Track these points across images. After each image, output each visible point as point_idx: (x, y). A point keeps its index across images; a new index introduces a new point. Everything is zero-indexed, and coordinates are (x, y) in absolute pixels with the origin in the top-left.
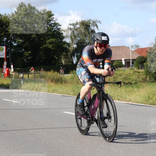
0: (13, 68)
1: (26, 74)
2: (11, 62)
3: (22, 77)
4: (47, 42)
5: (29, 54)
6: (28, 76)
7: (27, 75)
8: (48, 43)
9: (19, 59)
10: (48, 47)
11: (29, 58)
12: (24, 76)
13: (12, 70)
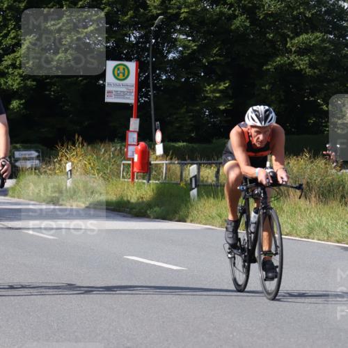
0: (163, 141)
1: (210, 164)
2: (156, 121)
3: (195, 177)
4: (289, 45)
5: (221, 91)
6: (218, 172)
7: (214, 169)
8: (293, 49)
9: (183, 110)
10: (291, 64)
11: (222, 108)
12: (201, 173)
13: (159, 149)
